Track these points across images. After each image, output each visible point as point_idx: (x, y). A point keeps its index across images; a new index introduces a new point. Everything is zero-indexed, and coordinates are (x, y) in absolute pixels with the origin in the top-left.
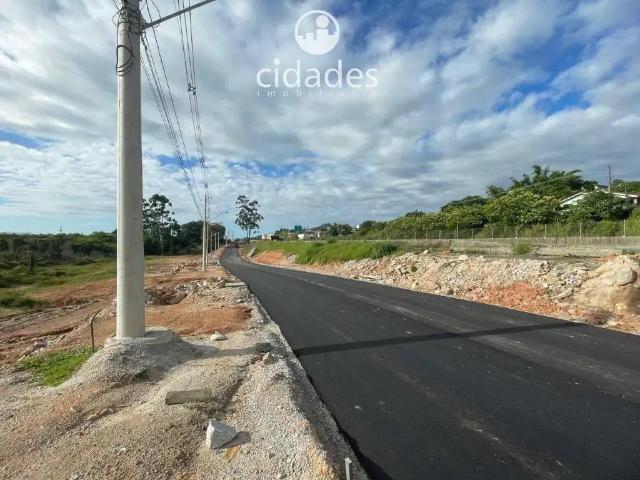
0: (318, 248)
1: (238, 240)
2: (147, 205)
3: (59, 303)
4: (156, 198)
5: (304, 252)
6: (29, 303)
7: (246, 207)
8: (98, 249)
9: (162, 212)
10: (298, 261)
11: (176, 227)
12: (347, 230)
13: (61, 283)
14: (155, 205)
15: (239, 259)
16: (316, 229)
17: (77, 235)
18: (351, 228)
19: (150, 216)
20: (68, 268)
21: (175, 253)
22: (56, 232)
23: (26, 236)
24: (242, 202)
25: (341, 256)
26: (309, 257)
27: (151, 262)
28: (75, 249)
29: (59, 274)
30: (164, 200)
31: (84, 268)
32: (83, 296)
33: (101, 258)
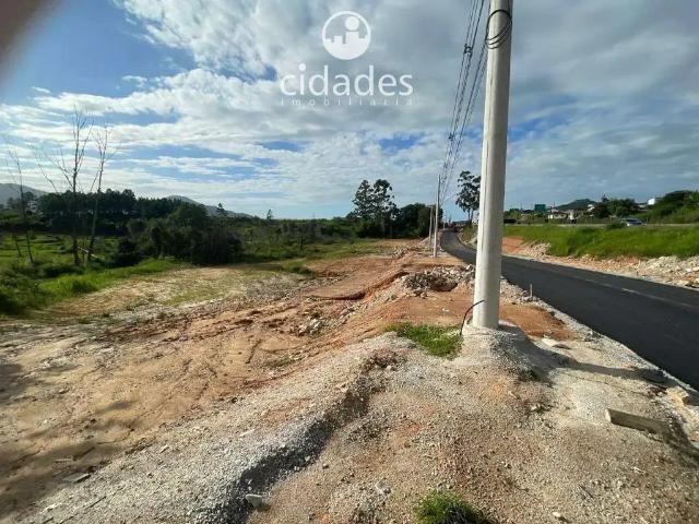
0: (588, 236)
1: (454, 223)
2: (372, 190)
3: (324, 274)
4: (379, 183)
5: (560, 240)
6: (307, 272)
7: (469, 185)
8: (337, 231)
9: (384, 196)
10: (550, 252)
11: (395, 210)
12: (628, 208)
13: (320, 258)
14: (378, 190)
15: (461, 246)
16: (564, 208)
17: (323, 220)
18: (636, 206)
19: (374, 201)
20: (320, 247)
21: (395, 237)
22: (311, 218)
23: (295, 221)
24: (466, 178)
25: (642, 247)
26: (573, 247)
27: (375, 244)
28: (324, 231)
29: (317, 251)
30: (385, 184)
31: (330, 247)
32: (335, 270)
33: (339, 240)
